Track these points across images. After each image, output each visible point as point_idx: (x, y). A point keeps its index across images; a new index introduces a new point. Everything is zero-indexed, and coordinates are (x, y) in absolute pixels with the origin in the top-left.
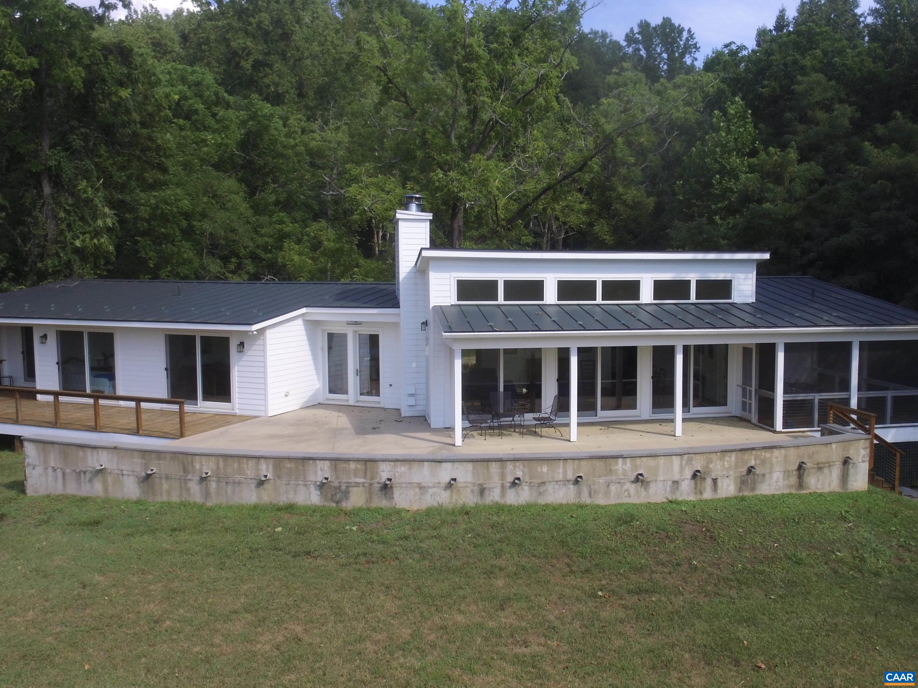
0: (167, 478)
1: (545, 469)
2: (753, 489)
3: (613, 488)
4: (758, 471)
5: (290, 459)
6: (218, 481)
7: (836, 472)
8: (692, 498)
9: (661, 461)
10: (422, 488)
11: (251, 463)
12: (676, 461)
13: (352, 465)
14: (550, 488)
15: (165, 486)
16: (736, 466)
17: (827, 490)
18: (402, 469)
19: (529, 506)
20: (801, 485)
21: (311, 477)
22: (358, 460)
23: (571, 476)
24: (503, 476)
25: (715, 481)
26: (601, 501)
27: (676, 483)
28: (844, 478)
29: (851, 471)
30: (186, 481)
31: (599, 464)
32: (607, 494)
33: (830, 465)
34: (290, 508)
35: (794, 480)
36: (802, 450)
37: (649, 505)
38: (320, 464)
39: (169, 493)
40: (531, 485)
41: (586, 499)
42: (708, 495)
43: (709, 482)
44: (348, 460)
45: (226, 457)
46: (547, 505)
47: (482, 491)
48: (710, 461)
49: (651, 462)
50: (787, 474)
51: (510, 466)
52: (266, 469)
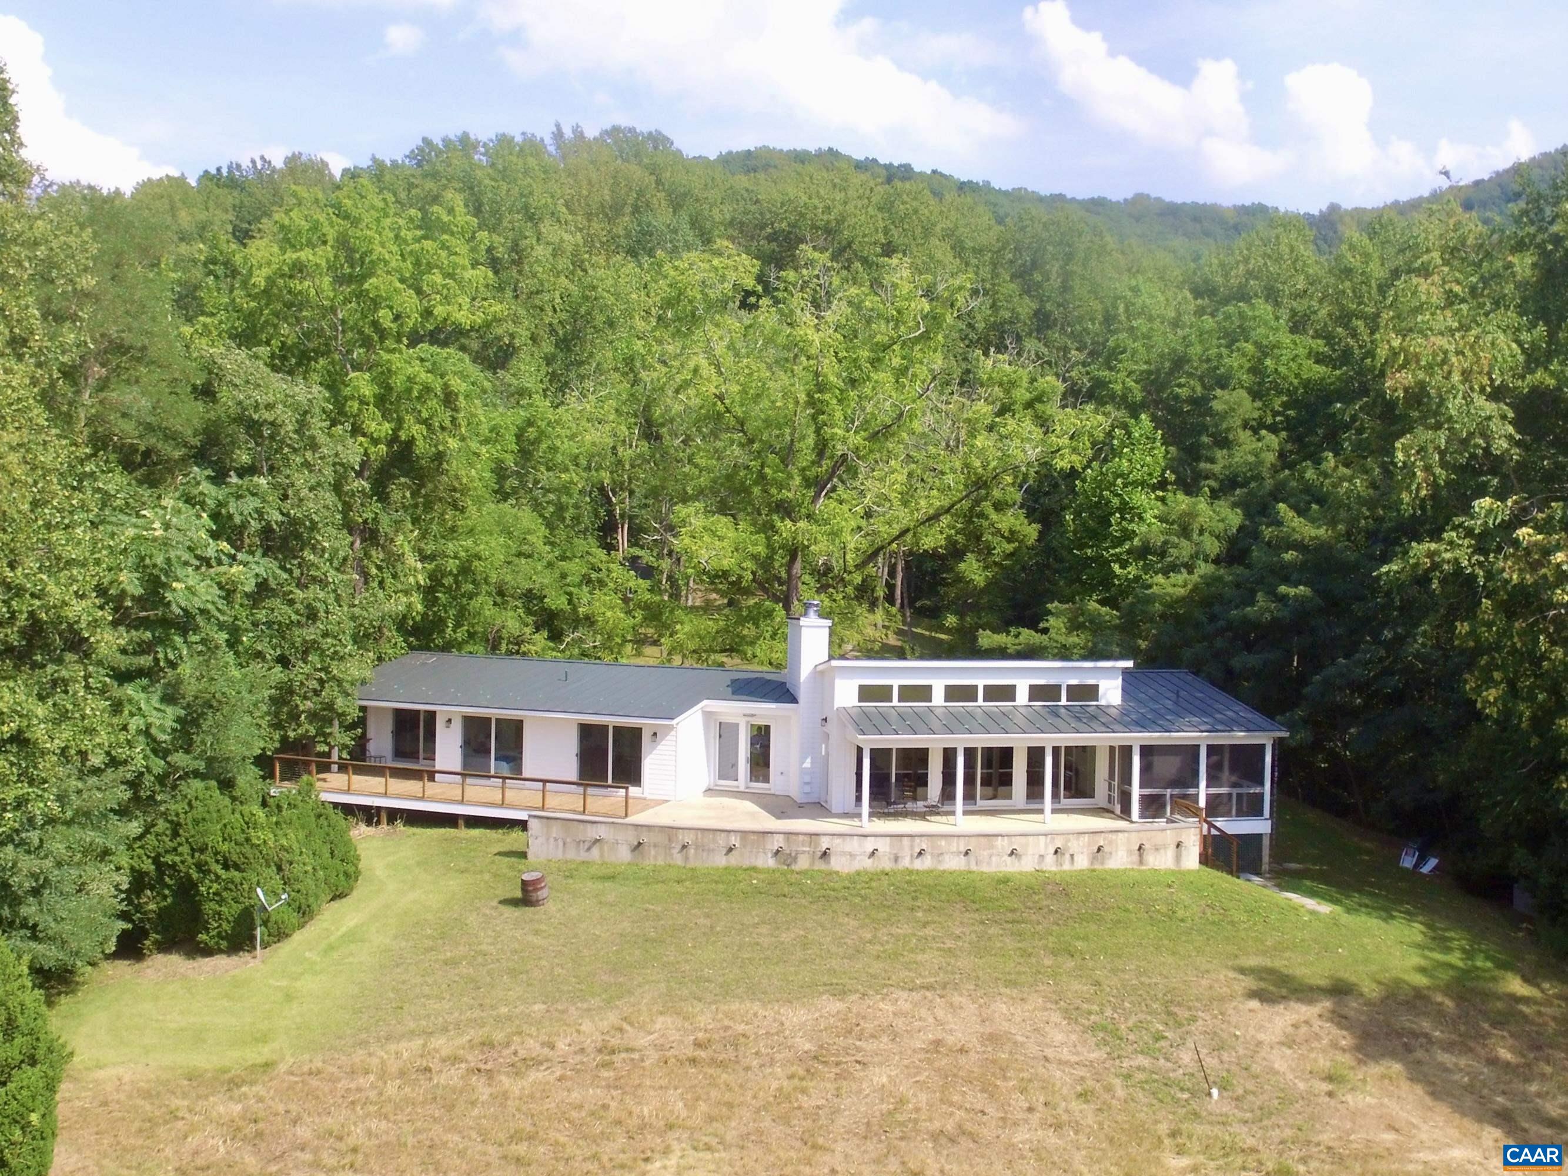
0: (655, 846)
1: (943, 843)
2: (1102, 863)
3: (994, 859)
4: (1106, 849)
5: (754, 832)
6: (696, 849)
7: (1171, 852)
8: (1054, 869)
9: (1031, 838)
10: (852, 856)
11: (723, 835)
12: (1042, 839)
13: (801, 838)
14: (947, 857)
15: (653, 853)
16: (1089, 845)
18: (838, 841)
19: (931, 871)
21: (769, 846)
22: (805, 834)
23: (963, 849)
24: (912, 847)
25: (1072, 856)
26: (985, 869)
27: (1042, 856)
28: (1178, 858)
29: (1184, 853)
30: (670, 848)
31: (983, 840)
32: (989, 864)
33: (1165, 847)
34: (754, 869)
35: (1135, 857)
36: (1142, 834)
37: (1021, 873)
38: (776, 836)
39: (655, 858)
40: (932, 855)
41: (974, 868)
42: (1067, 867)
43: (1067, 856)
44: (797, 834)
45: (704, 830)
46: (944, 872)
47: (896, 859)
48: (1068, 840)
49: (1023, 839)
50: (1130, 852)
51: (917, 840)
52: (734, 840)
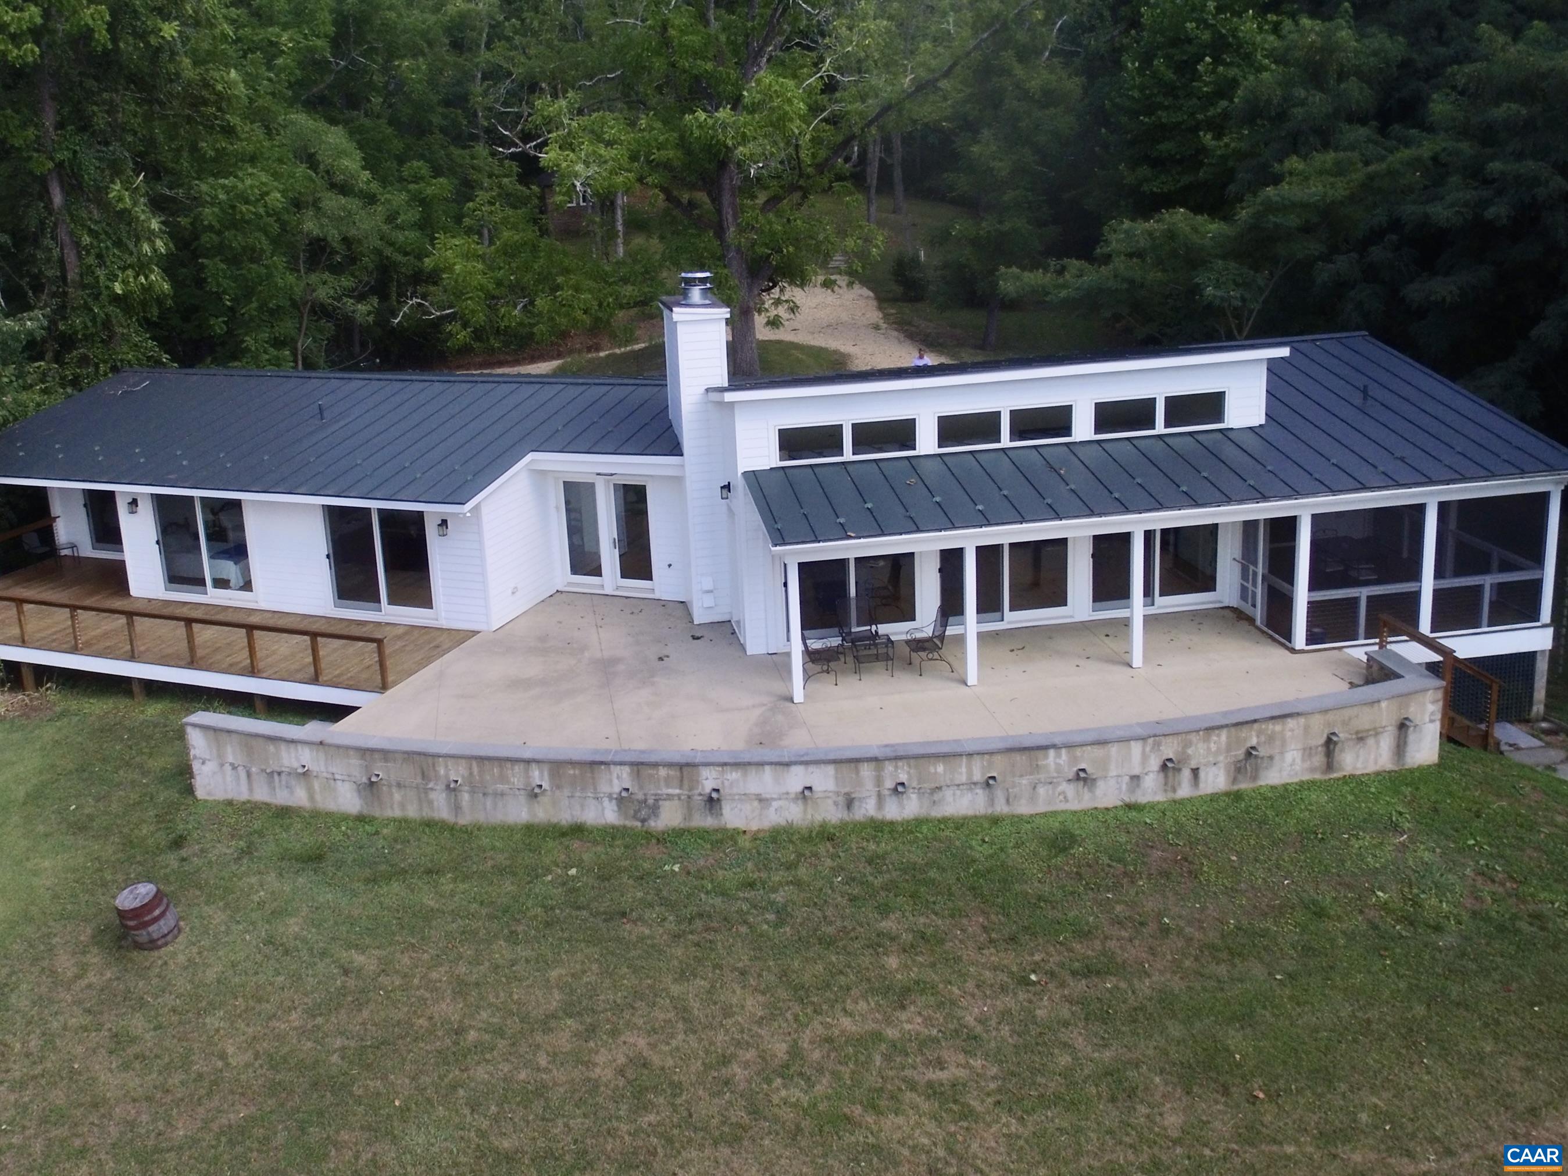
0: (399, 785)
1: (941, 768)
2: (1255, 778)
3: (1041, 790)
4: (1262, 752)
5: (572, 763)
6: (473, 792)
7: (1386, 743)
8: (1160, 797)
9: (1114, 749)
10: (763, 801)
11: (518, 768)
12: (1136, 748)
13: (663, 772)
14: (948, 794)
15: (397, 796)
16: (1229, 749)
17: (1371, 768)
18: (734, 775)
19: (919, 822)
20: (1329, 766)
21: (604, 788)
22: (670, 765)
23: (978, 776)
24: (879, 781)
25: (1195, 772)
26: (1023, 808)
27: (1135, 779)
28: (1400, 748)
29: (1412, 737)
30: (426, 791)
31: (1020, 759)
32: (1033, 799)
33: (1377, 733)
34: (578, 830)
35: (1319, 759)
36: (1331, 717)
37: (1094, 813)
38: (616, 770)
39: (402, 806)
40: (920, 791)
41: (1001, 808)
42: (1185, 791)
43: (1186, 773)
44: (655, 765)
45: (481, 759)
46: (944, 821)
47: (850, 803)
48: (1188, 744)
49: (1097, 752)
50: (1308, 752)
51: (889, 768)
52: (538, 776)
